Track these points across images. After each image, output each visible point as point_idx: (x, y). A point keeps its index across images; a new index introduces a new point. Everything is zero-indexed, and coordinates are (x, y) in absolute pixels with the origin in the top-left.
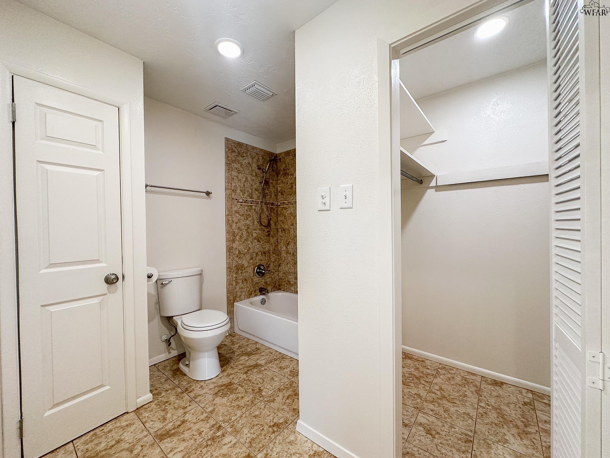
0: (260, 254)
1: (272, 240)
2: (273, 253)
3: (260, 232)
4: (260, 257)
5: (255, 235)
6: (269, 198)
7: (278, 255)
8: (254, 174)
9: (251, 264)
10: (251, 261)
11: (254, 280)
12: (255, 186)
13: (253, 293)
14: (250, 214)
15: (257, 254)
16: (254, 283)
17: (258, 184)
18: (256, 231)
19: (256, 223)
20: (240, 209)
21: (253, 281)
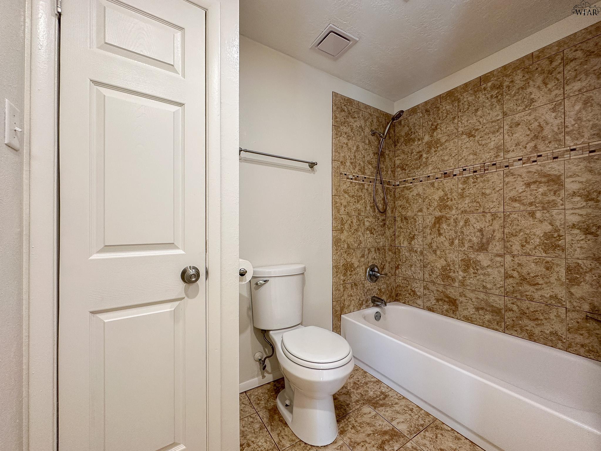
0: (373, 250)
1: (388, 233)
2: (390, 250)
3: (374, 220)
4: (373, 254)
5: (367, 224)
6: (385, 174)
7: (395, 253)
8: (367, 141)
9: (362, 264)
10: (362, 259)
11: (366, 285)
12: (368, 158)
13: (364, 303)
14: (361, 195)
15: (369, 249)
16: (366, 290)
17: (372, 155)
18: (369, 219)
19: (368, 208)
20: (349, 188)
21: (364, 287)
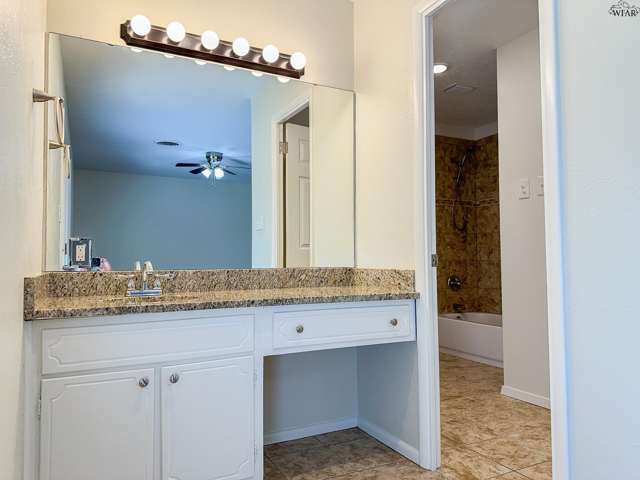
0: (454, 263)
1: (470, 248)
2: (471, 264)
3: (454, 237)
4: (453, 267)
5: (448, 240)
6: (465, 196)
7: (477, 267)
8: (447, 169)
9: (443, 274)
12: (448, 183)
14: (442, 216)
15: (450, 262)
17: (452, 180)
18: (449, 236)
19: (449, 226)
21: (445, 294)
